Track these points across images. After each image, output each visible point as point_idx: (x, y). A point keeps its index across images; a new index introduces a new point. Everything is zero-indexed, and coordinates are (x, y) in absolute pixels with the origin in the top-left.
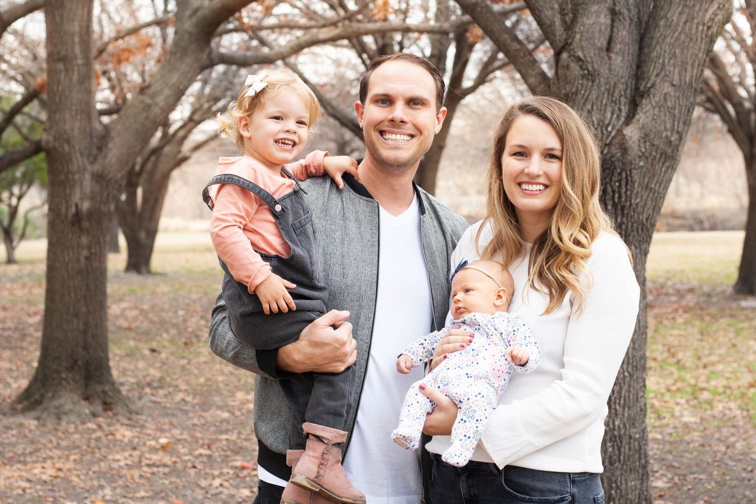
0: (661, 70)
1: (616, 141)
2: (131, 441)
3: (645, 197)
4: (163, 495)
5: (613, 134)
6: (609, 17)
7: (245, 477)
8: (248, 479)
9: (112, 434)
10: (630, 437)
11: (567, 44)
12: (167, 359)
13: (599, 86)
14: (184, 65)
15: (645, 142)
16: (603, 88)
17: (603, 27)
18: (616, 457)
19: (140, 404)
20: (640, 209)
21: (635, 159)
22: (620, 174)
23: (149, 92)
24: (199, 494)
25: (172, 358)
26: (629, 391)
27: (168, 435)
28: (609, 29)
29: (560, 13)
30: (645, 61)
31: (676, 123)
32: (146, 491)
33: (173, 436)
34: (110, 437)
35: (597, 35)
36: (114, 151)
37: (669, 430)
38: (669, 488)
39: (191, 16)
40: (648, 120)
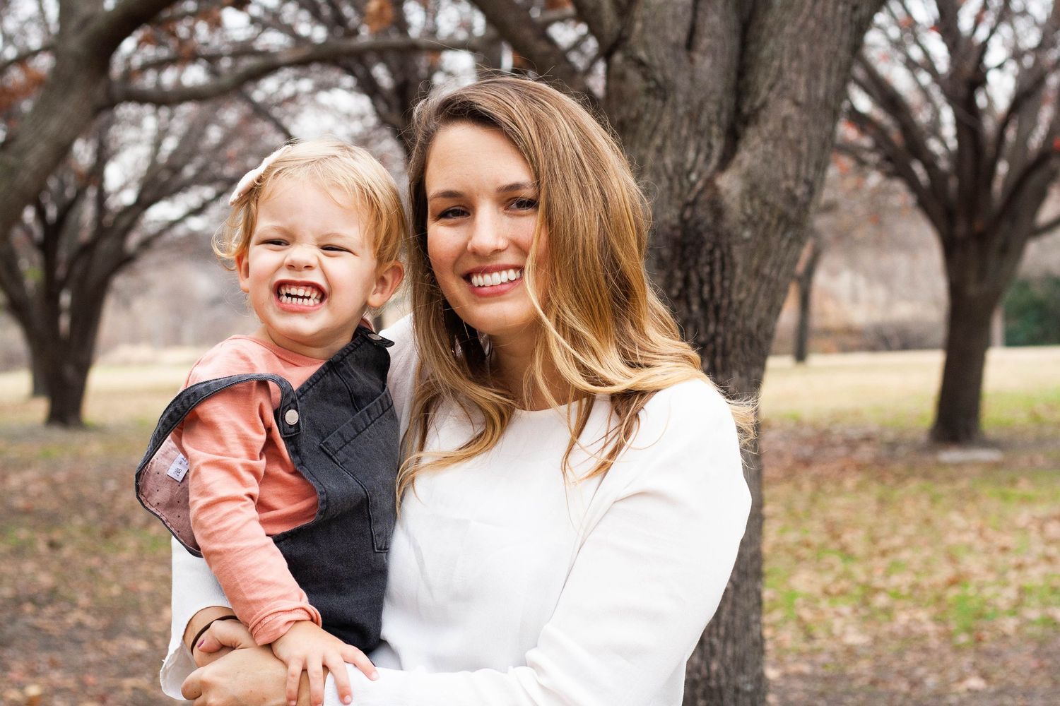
0: (777, 78)
1: (703, 197)
3: (754, 290)
5: (699, 186)
10: (737, 690)
11: (620, 38)
12: (71, 557)
13: (675, 107)
14: (68, 106)
15: (751, 199)
16: (681, 111)
17: (680, 9)
20: (746, 310)
21: (735, 228)
22: (711, 252)
25: (78, 557)
27: (43, 680)
28: (689, 13)
30: (749, 64)
31: (803, 166)
33: (50, 684)
35: (669, 23)
37: (823, 658)
40: (757, 162)
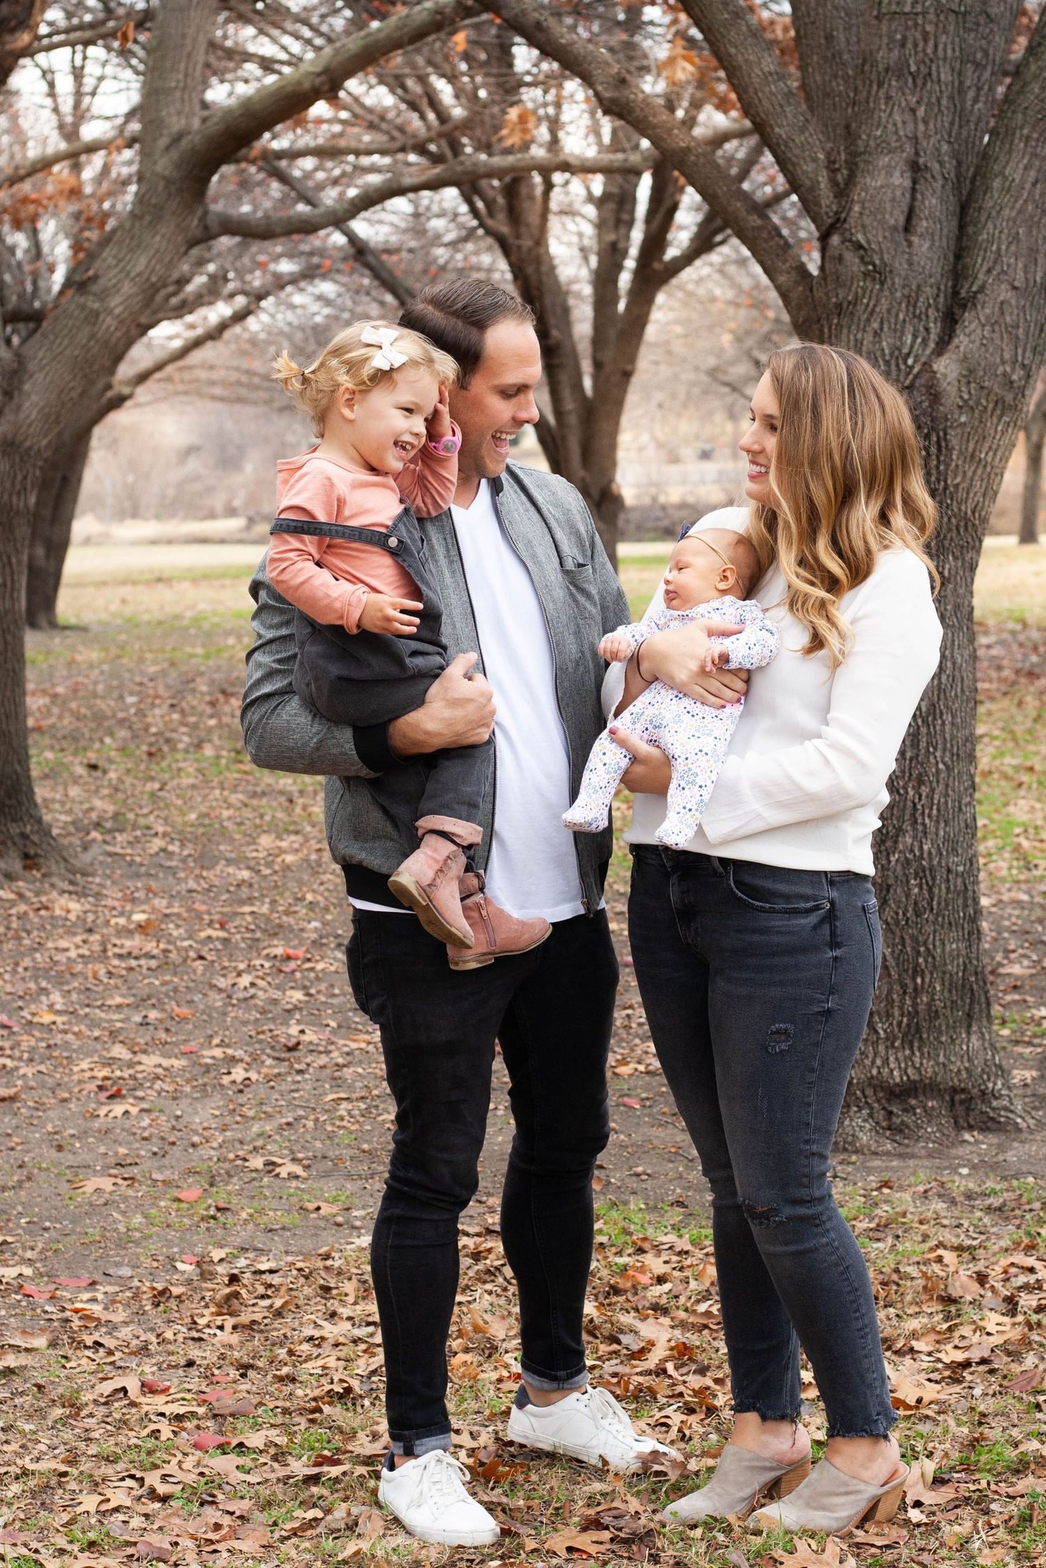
0: (995, 262)
1: (922, 381)
2: (81, 919)
3: (970, 474)
4: (153, 1001)
5: (916, 370)
6: (908, 174)
7: (293, 972)
8: (298, 975)
9: (47, 908)
10: (949, 871)
11: (838, 220)
12: (120, 780)
13: (892, 291)
14: (158, 238)
15: (969, 383)
16: (898, 294)
17: (898, 193)
18: (925, 903)
19: (87, 858)
20: (961, 494)
21: (952, 413)
23: (95, 288)
24: (217, 1000)
25: (129, 780)
26: (947, 795)
27: (146, 907)
28: (908, 195)
29: (827, 168)
30: (968, 248)
31: (1020, 351)
32: (123, 996)
33: (154, 910)
34: (43, 912)
35: (888, 206)
36: (34, 398)
38: (1032, 976)
39: (168, 148)
40: (975, 347)
